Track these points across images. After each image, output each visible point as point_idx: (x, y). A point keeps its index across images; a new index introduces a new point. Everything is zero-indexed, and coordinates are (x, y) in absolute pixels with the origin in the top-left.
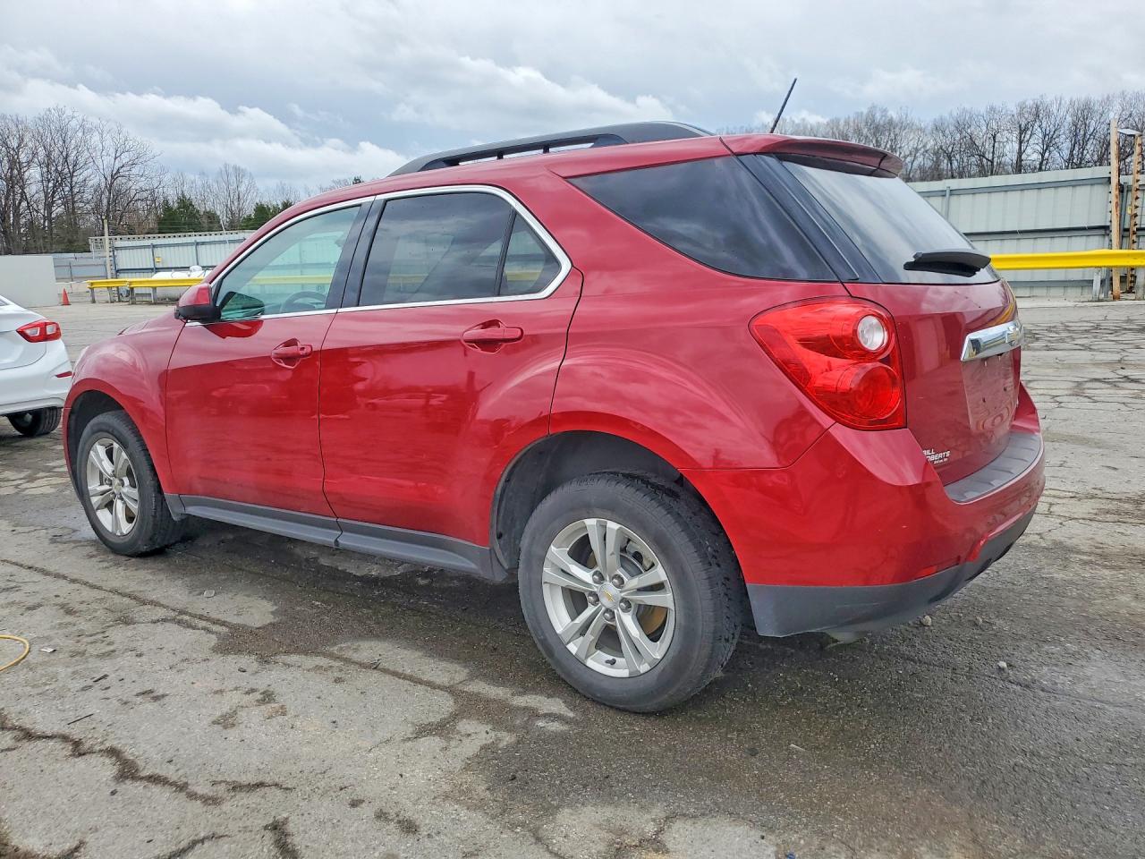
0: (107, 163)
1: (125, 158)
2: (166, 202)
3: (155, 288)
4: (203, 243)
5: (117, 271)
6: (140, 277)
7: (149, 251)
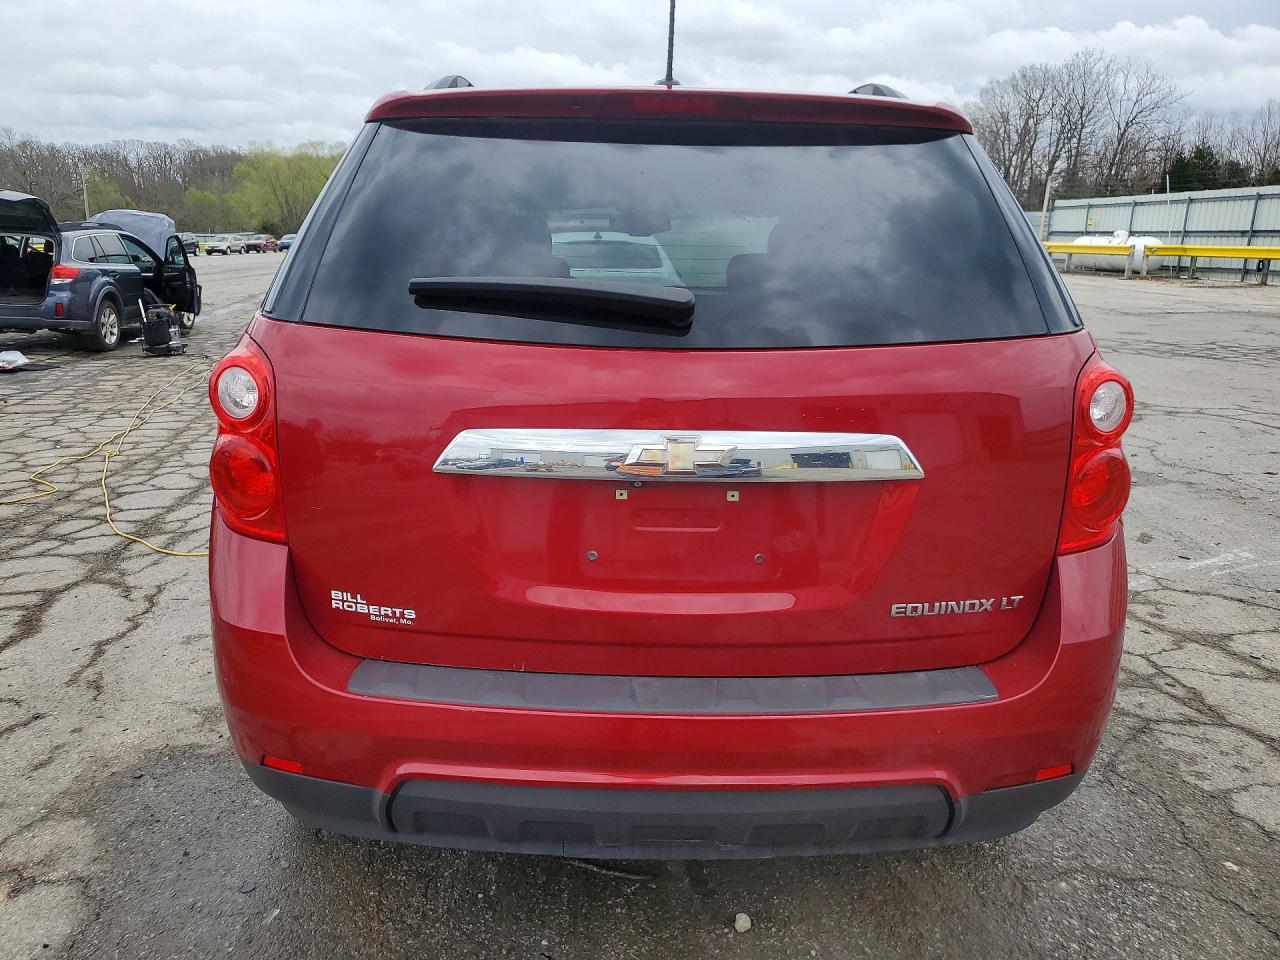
0: (1122, 111)
1: (1146, 101)
2: (1180, 154)
3: (1071, 255)
4: (1142, 204)
5: (1050, 234)
6: (1062, 241)
7: (1085, 211)
